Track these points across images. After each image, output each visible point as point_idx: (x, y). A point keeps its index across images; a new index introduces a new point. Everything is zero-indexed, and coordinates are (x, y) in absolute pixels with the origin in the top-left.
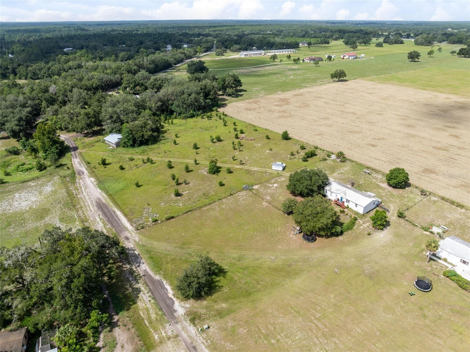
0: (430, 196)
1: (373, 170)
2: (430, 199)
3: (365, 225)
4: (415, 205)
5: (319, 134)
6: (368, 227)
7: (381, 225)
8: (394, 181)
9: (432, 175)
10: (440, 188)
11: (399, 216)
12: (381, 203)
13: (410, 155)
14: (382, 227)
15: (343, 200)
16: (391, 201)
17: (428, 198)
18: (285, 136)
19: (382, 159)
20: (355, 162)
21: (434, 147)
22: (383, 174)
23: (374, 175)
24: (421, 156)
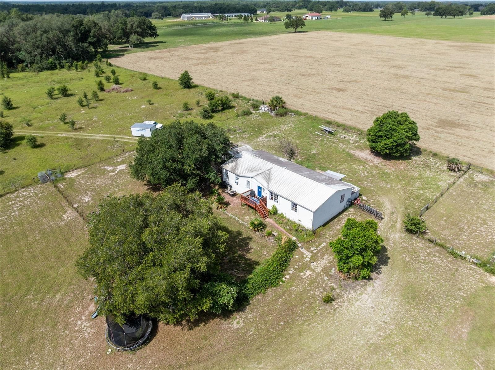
0: (470, 172)
1: (339, 126)
2: (472, 178)
3: (318, 266)
4: (442, 195)
5: (249, 80)
6: (326, 270)
7: (364, 266)
8: (387, 141)
9: (457, 129)
10: (484, 154)
11: (410, 231)
12: (360, 195)
13: (406, 101)
14: (365, 272)
15: (263, 194)
16: (381, 188)
17: (466, 176)
18: (185, 80)
19: (356, 108)
20: (305, 114)
21: (443, 89)
22: (360, 133)
23: (343, 135)
24: (425, 101)
